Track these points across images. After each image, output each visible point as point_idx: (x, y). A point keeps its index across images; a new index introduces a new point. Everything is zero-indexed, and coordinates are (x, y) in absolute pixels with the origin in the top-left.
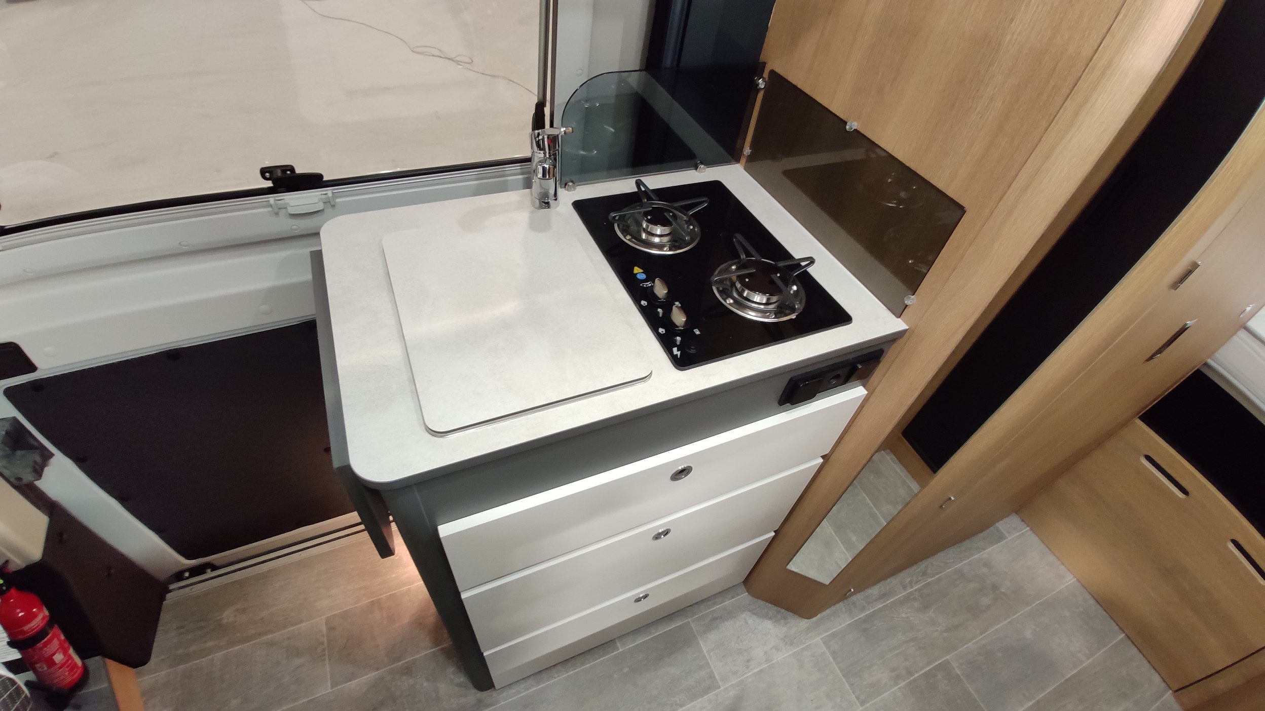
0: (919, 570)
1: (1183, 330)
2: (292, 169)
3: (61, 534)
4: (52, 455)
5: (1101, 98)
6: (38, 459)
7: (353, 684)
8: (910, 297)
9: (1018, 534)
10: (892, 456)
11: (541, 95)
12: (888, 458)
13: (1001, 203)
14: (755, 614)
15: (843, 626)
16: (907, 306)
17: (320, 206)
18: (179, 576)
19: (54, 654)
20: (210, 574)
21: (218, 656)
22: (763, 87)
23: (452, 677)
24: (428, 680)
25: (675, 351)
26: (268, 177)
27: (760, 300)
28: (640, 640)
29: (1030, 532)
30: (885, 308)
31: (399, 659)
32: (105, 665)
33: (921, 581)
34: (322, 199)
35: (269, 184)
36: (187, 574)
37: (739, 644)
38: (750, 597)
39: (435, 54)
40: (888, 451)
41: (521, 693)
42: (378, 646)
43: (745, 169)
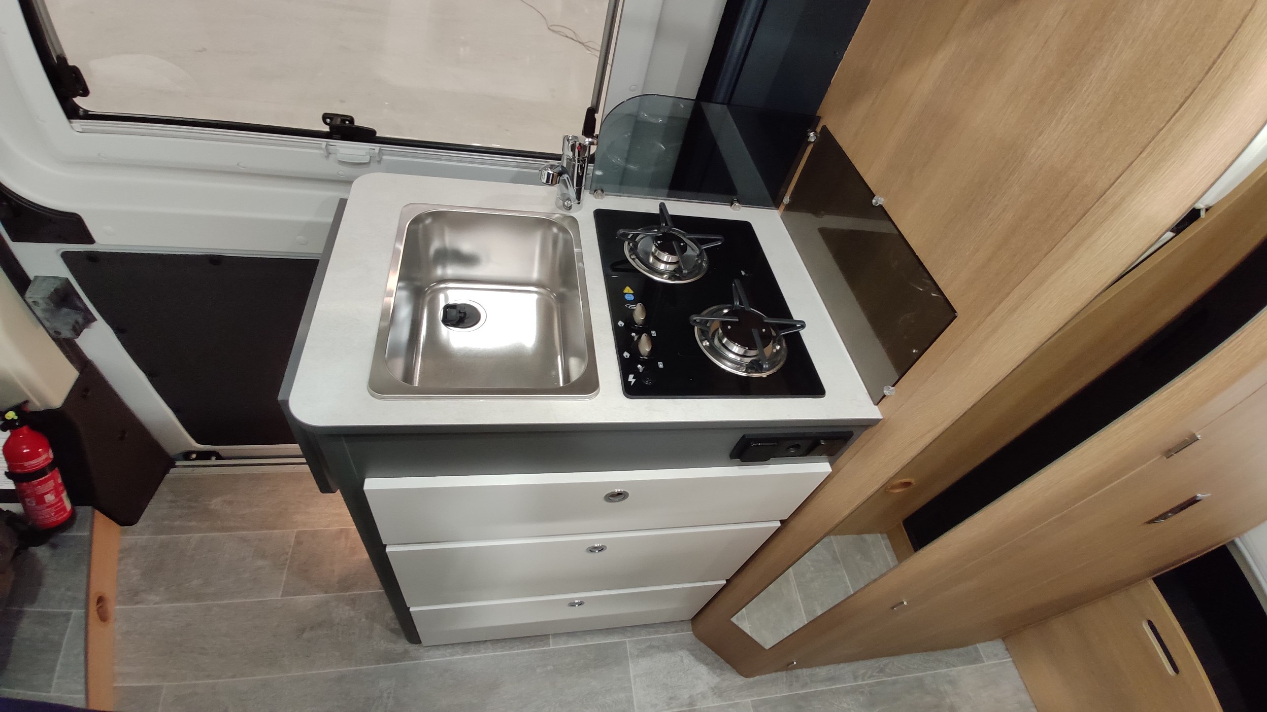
0: (877, 665)
1: (1193, 501)
2: (352, 120)
3: (87, 390)
4: (95, 319)
5: (1103, 236)
6: (80, 320)
7: (301, 599)
8: (890, 388)
9: (997, 662)
10: (888, 541)
11: (595, 102)
13: (989, 318)
14: (693, 655)
15: (778, 695)
16: (884, 396)
17: (367, 160)
18: (187, 456)
19: (47, 493)
20: (213, 461)
21: (197, 536)
22: (813, 140)
24: (367, 617)
25: (631, 378)
26: (328, 122)
27: (737, 351)
28: (574, 643)
29: (1011, 664)
30: (867, 392)
31: (347, 589)
32: (93, 513)
33: (875, 678)
34: (369, 153)
35: (326, 129)
36: (194, 456)
37: (667, 679)
38: (693, 637)
39: (568, 36)
40: (885, 535)
41: (447, 657)
42: (334, 571)
43: (781, 217)
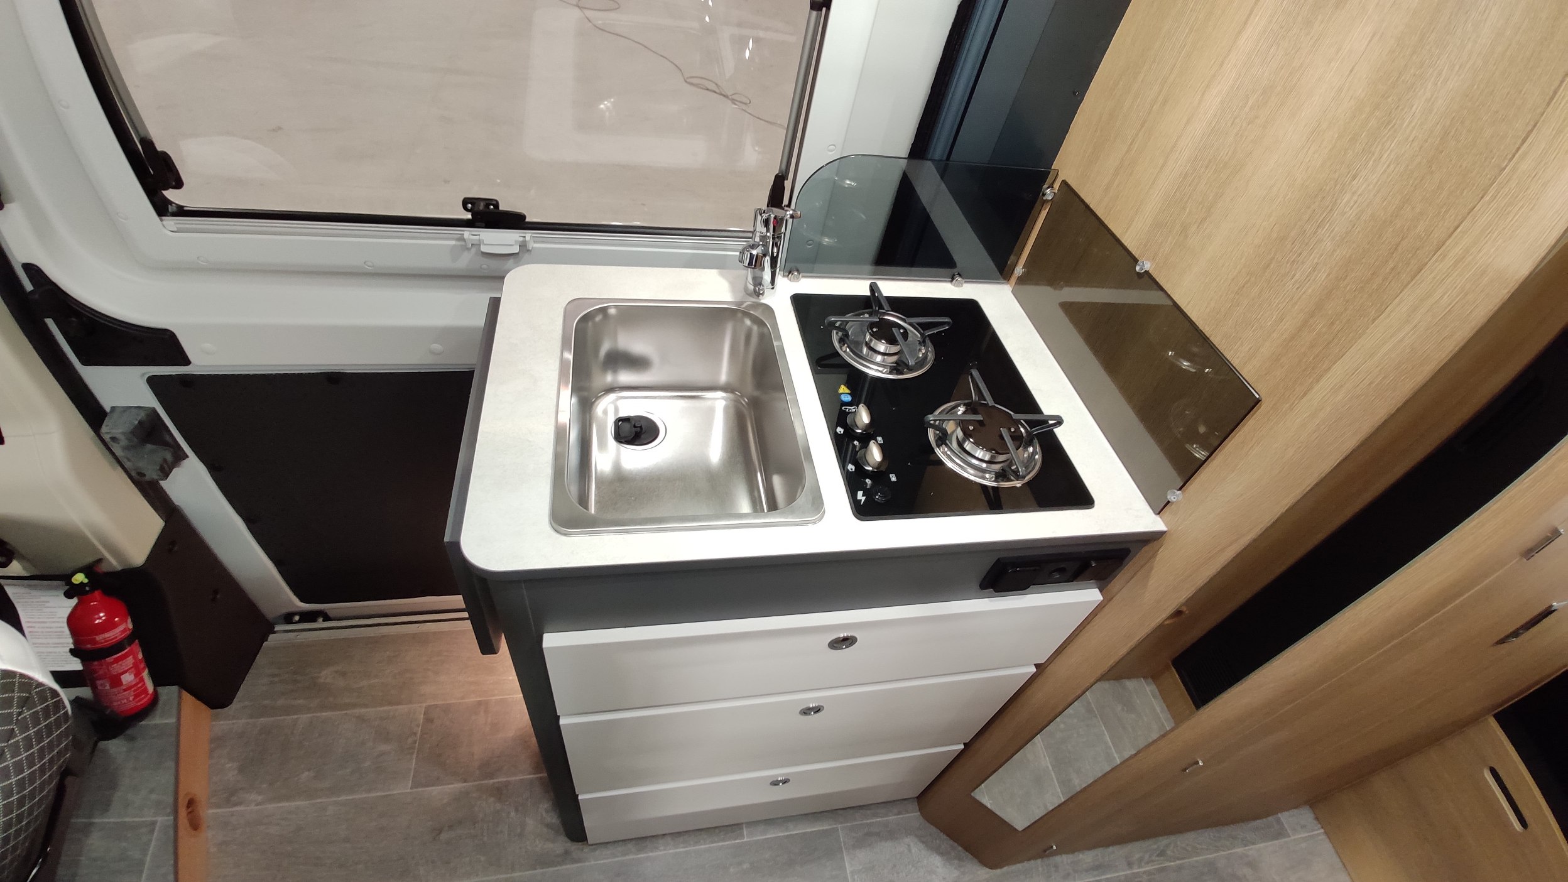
0: (1155, 846)
1: (1548, 613)
2: (496, 205)
3: (173, 543)
4: (187, 456)
6: (170, 457)
7: (435, 790)
8: (1175, 493)
9: (1306, 835)
10: (1154, 687)
11: (784, 167)
12: (1148, 689)
13: (1304, 400)
14: (923, 842)
16: (1169, 502)
17: (516, 249)
18: (288, 618)
19: (123, 673)
20: (320, 623)
21: (304, 718)
22: (1050, 198)
23: (544, 814)
24: (517, 810)
25: (860, 495)
26: (469, 208)
27: (983, 456)
28: (773, 834)
29: (1324, 837)
30: (1143, 498)
31: (491, 775)
32: (180, 697)
33: (1155, 863)
34: (516, 241)
35: (469, 216)
36: (297, 618)
37: (893, 875)
38: (921, 820)
39: (710, 88)
40: (1150, 680)
41: (618, 857)
42: (473, 754)
43: (1013, 293)
